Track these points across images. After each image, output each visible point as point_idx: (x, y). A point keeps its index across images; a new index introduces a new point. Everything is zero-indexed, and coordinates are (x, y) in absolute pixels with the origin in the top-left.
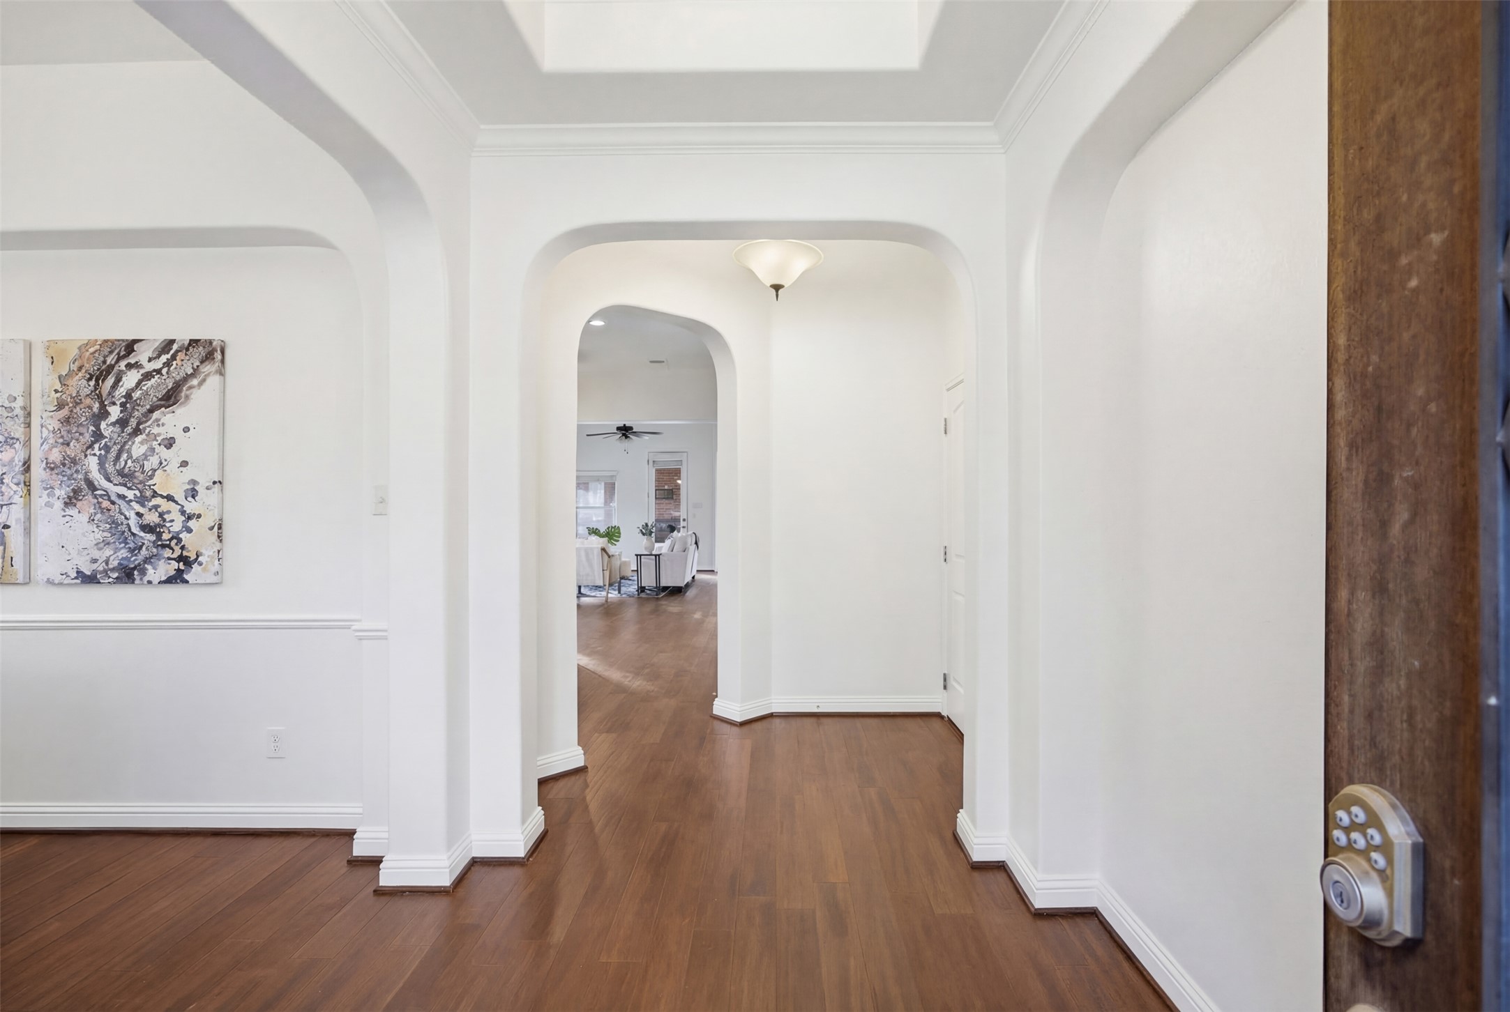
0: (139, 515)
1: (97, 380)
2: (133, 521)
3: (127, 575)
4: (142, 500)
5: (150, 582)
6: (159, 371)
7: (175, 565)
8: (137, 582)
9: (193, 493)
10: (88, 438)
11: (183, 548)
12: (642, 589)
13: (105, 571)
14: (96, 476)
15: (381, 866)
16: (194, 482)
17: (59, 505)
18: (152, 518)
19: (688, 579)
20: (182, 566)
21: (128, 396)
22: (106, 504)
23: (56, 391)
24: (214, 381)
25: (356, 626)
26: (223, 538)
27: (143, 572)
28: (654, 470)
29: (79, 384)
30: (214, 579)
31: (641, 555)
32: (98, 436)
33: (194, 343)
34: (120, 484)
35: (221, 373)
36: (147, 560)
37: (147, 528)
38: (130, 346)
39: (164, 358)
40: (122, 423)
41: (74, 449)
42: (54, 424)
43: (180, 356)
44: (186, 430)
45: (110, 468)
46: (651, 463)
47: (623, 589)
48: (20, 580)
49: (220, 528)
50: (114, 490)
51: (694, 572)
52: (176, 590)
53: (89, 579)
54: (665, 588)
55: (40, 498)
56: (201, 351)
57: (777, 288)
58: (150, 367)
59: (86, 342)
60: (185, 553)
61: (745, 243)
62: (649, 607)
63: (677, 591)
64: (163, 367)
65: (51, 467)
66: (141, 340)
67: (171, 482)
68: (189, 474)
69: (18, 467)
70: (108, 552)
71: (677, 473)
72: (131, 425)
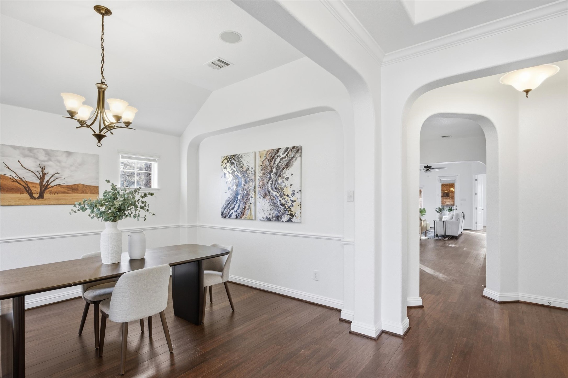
0: (280, 201)
1: (270, 161)
2: (279, 203)
3: (278, 219)
4: (281, 196)
5: (283, 221)
6: (285, 157)
7: (289, 216)
8: (280, 221)
9: (294, 194)
10: (268, 178)
11: (291, 211)
12: (436, 236)
13: (272, 217)
14: (270, 189)
15: (352, 324)
16: (293, 191)
17: (262, 198)
18: (283, 202)
19: (459, 233)
20: (291, 217)
21: (277, 165)
22: (272, 197)
23: (261, 165)
24: (299, 159)
25: (342, 240)
26: (302, 208)
27: (281, 218)
28: (441, 184)
29: (266, 163)
30: (299, 221)
31: (436, 221)
32: (270, 178)
33: (294, 147)
34: (276, 192)
35: (301, 156)
36: (283, 214)
37: (282, 205)
38: (278, 151)
39: (286, 153)
40: (276, 174)
41: (265, 182)
42: (261, 175)
43: (290, 152)
44: (292, 174)
45: (273, 187)
46: (439, 181)
47: (428, 235)
48: (254, 219)
49: (301, 205)
50: (274, 193)
51: (462, 230)
52: (289, 224)
53: (269, 219)
54: (448, 236)
55: (258, 195)
56: (295, 150)
57: (527, 92)
58: (282, 156)
59: (267, 151)
60: (292, 213)
61: (507, 73)
62: (440, 244)
63: (453, 238)
64: (286, 156)
65: (260, 187)
66: (280, 148)
67: (288, 191)
68: (293, 188)
69: (253, 187)
70: (273, 212)
71: (453, 185)
72: (278, 174)
